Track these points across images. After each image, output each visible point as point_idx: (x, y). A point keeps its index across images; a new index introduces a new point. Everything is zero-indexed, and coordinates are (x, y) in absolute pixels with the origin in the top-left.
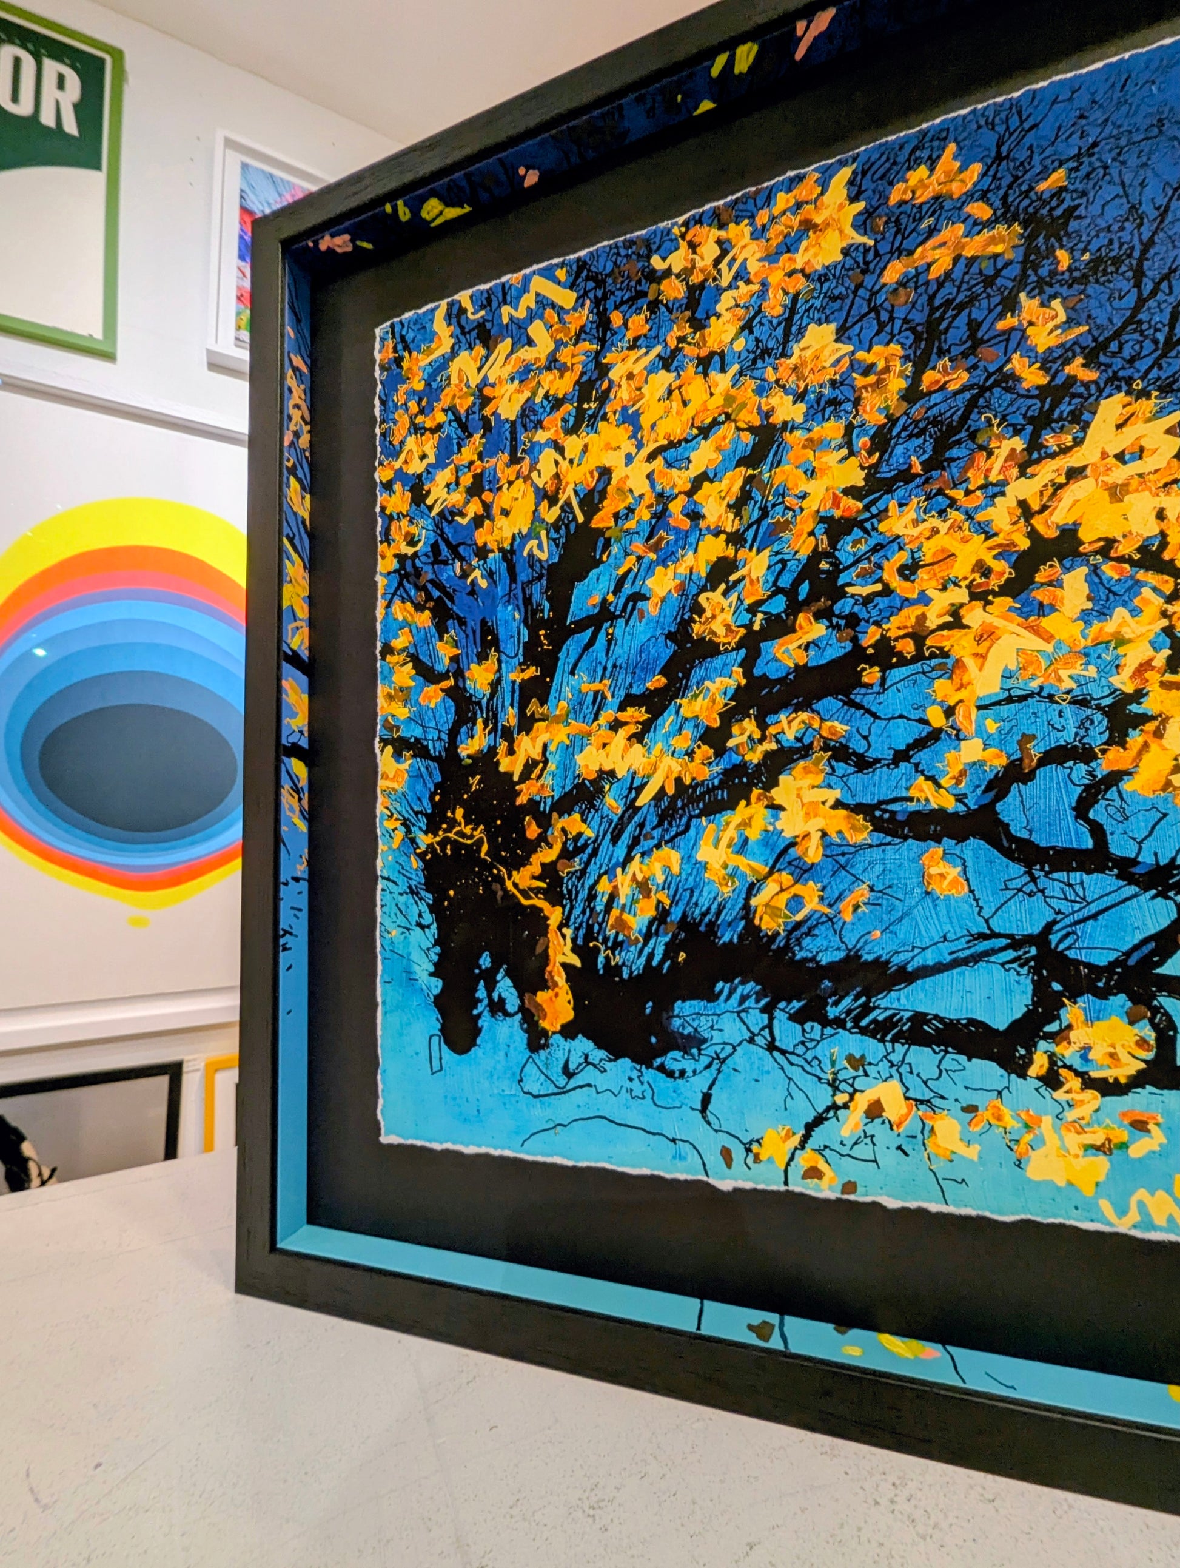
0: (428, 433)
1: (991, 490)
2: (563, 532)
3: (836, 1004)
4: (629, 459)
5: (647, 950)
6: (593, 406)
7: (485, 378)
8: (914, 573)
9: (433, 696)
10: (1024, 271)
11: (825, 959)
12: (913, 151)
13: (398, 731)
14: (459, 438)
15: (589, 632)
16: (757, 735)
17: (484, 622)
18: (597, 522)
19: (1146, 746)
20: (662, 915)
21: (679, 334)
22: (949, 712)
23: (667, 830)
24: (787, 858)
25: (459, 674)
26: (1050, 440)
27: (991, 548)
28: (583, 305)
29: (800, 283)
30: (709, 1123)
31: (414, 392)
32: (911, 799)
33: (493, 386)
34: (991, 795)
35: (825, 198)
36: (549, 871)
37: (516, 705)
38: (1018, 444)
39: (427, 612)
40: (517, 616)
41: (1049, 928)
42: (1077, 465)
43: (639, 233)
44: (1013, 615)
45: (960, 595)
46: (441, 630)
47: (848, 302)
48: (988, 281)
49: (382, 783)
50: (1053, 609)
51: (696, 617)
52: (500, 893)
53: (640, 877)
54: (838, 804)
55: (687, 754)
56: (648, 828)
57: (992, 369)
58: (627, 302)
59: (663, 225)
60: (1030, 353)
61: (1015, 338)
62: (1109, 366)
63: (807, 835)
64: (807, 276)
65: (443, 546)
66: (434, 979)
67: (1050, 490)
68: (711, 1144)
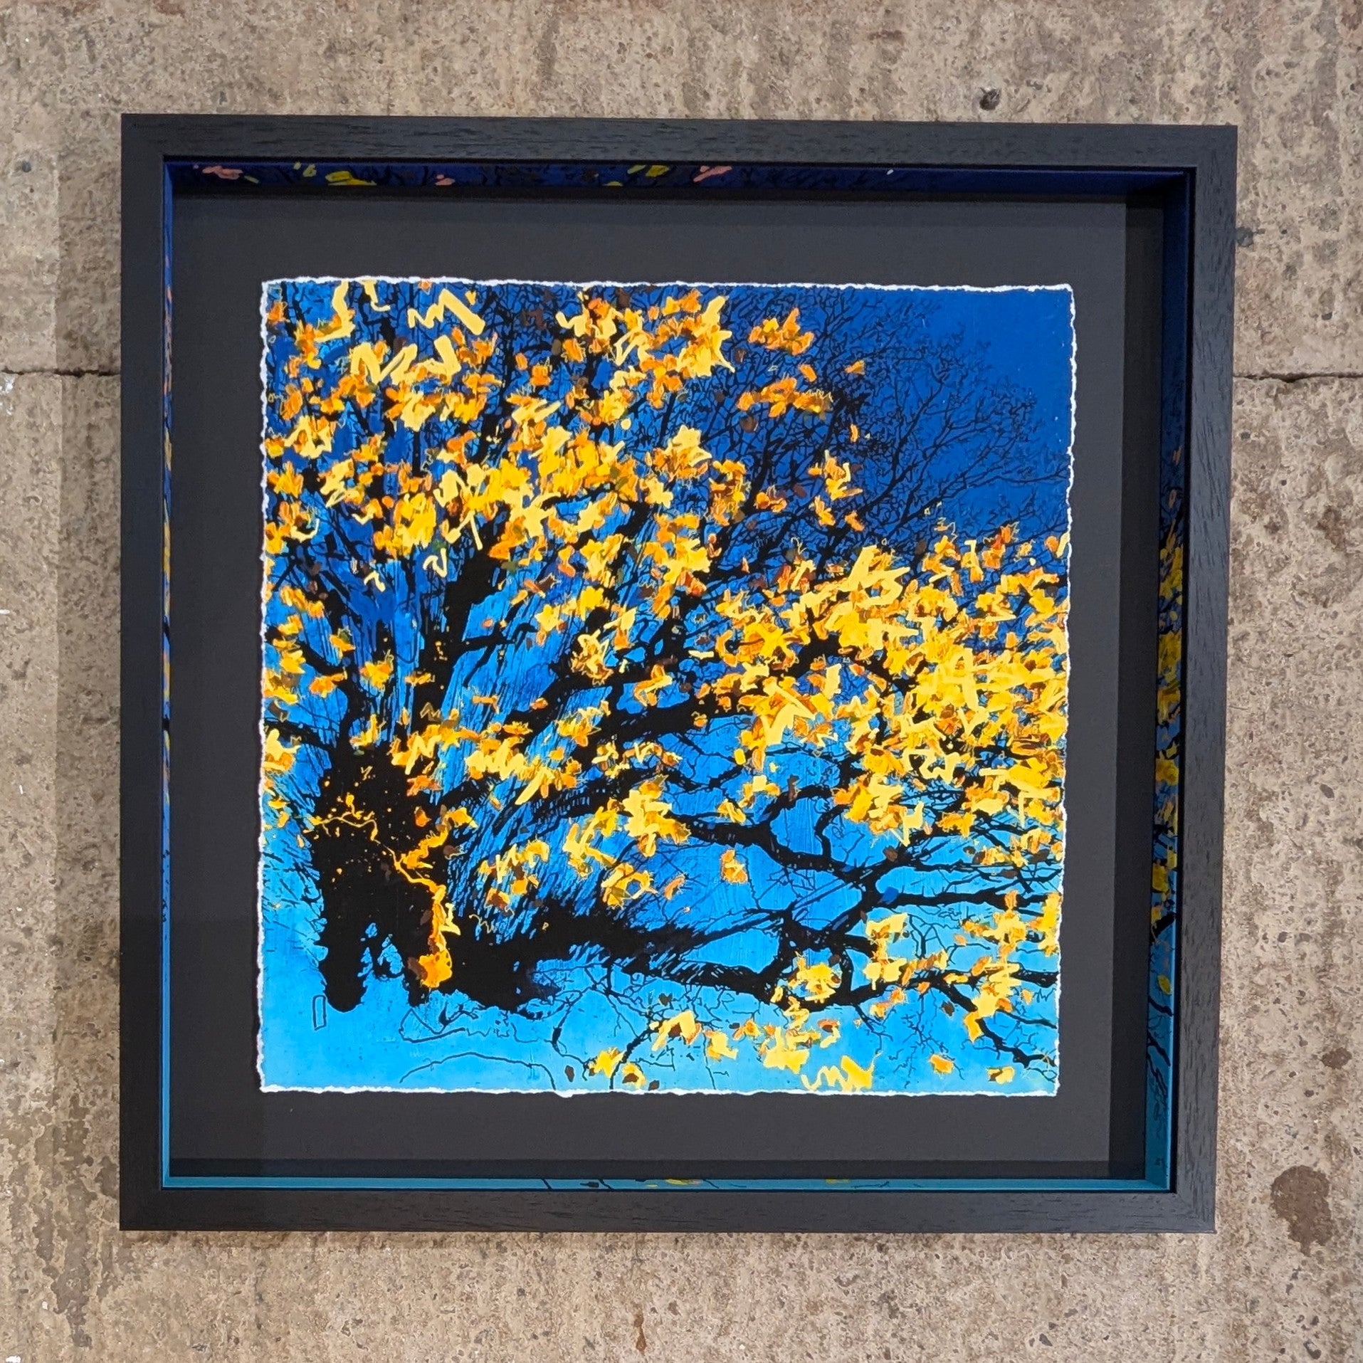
0: (323, 418)
1: (792, 597)
2: (462, 554)
3: (656, 959)
4: (526, 502)
5: (517, 921)
6: (496, 441)
7: (388, 379)
8: (736, 648)
9: (325, 686)
10: (830, 433)
11: (650, 927)
12: (771, 302)
13: (285, 715)
14: (358, 432)
15: (482, 651)
16: (616, 756)
17: (380, 624)
18: (495, 552)
19: (858, 791)
20: (532, 892)
21: (577, 396)
22: (748, 754)
23: (539, 826)
24: (631, 853)
25: (353, 669)
26: (831, 568)
27: (787, 640)
28: (490, 337)
29: (676, 385)
30: (557, 1050)
31: (309, 370)
32: (718, 815)
33: (397, 389)
34: (768, 815)
35: (704, 316)
36: (436, 855)
37: (410, 706)
38: (811, 565)
39: (320, 604)
40: (415, 624)
41: (792, 907)
42: (844, 590)
43: (546, 283)
44: (794, 691)
45: (764, 670)
46: (335, 625)
47: (711, 415)
48: (808, 433)
49: (265, 765)
50: (818, 690)
51: (575, 654)
52: (388, 873)
53: (515, 863)
54: (669, 815)
55: (560, 765)
56: (524, 823)
57: (802, 504)
58: (532, 348)
59: (570, 284)
60: (826, 498)
61: (819, 485)
62: (870, 523)
63: (646, 836)
64: (683, 381)
65: (338, 540)
66: (319, 947)
67: (826, 605)
68: (557, 1066)
